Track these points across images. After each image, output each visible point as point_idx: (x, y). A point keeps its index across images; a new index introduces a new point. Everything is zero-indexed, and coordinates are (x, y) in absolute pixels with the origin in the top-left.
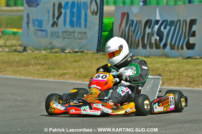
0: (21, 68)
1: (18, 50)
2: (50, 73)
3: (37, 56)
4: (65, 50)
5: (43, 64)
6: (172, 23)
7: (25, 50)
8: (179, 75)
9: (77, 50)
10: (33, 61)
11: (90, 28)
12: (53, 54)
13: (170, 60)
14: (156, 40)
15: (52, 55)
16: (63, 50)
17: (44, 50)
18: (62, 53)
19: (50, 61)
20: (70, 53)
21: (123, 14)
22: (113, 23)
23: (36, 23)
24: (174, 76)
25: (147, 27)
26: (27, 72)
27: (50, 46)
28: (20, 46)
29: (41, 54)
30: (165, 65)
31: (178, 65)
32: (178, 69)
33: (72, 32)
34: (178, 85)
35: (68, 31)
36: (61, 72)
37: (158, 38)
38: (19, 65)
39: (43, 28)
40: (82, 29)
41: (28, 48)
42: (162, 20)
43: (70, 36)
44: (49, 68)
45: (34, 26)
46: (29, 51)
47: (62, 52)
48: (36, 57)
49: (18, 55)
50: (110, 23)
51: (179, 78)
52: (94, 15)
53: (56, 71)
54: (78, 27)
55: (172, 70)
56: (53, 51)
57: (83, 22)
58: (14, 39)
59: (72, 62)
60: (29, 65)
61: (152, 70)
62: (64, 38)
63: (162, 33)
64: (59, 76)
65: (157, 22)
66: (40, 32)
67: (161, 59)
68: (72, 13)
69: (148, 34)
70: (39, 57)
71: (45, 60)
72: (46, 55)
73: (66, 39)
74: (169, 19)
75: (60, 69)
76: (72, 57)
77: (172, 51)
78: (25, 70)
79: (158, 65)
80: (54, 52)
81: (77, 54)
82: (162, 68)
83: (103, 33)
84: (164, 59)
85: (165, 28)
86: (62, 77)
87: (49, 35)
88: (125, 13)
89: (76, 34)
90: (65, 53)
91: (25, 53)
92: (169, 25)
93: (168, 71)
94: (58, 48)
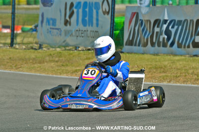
0: (36, 65)
1: (34, 47)
2: (63, 70)
3: (52, 53)
4: (79, 47)
5: (57, 62)
6: (180, 22)
7: (40, 47)
8: (185, 73)
9: (89, 48)
10: (47, 58)
11: (102, 27)
12: (67, 51)
13: (177, 58)
14: (164, 38)
15: (66, 53)
16: (76, 48)
17: (59, 47)
18: (76, 51)
19: (63, 58)
20: (83, 50)
21: (133, 14)
22: (124, 23)
23: (51, 22)
24: (181, 73)
25: (156, 26)
26: (41, 69)
27: (64, 44)
28: (36, 43)
29: (55, 51)
30: (172, 63)
31: (184, 62)
32: (185, 67)
33: (85, 31)
34: (184, 82)
35: (81, 29)
36: (74, 69)
37: (166, 37)
38: (34, 62)
39: (57, 27)
40: (94, 28)
41: (44, 46)
42: (170, 20)
43: (83, 35)
44: (63, 65)
45: (49, 24)
46: (44, 49)
47: (76, 49)
48: (50, 54)
49: (34, 52)
50: (120, 23)
51: (185, 76)
52: (106, 15)
53: (69, 68)
54: (91, 26)
55: (178, 67)
56: (67, 48)
57: (95, 21)
58: (30, 37)
59: (85, 59)
60: (43, 62)
61: (160, 68)
62: (77, 36)
63: (171, 32)
64: (72, 73)
65: (165, 21)
66: (55, 31)
67: (169, 57)
68: (84, 13)
69: (157, 33)
70: (54, 54)
71: (59, 57)
72: (60, 53)
73: (79, 38)
74: (177, 19)
75: (73, 66)
76: (84, 55)
77: (180, 49)
78: (40, 67)
79: (166, 63)
80: (68, 50)
81: (90, 51)
82: (170, 66)
83: (114, 32)
84: (172, 57)
85: (173, 27)
86: (74, 74)
87: (63, 33)
88: (135, 13)
89: (89, 32)
90: (79, 50)
91: (40, 51)
92: (177, 25)
93: (175, 68)
94: (72, 46)
